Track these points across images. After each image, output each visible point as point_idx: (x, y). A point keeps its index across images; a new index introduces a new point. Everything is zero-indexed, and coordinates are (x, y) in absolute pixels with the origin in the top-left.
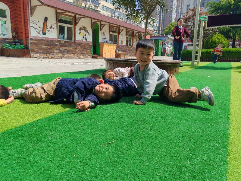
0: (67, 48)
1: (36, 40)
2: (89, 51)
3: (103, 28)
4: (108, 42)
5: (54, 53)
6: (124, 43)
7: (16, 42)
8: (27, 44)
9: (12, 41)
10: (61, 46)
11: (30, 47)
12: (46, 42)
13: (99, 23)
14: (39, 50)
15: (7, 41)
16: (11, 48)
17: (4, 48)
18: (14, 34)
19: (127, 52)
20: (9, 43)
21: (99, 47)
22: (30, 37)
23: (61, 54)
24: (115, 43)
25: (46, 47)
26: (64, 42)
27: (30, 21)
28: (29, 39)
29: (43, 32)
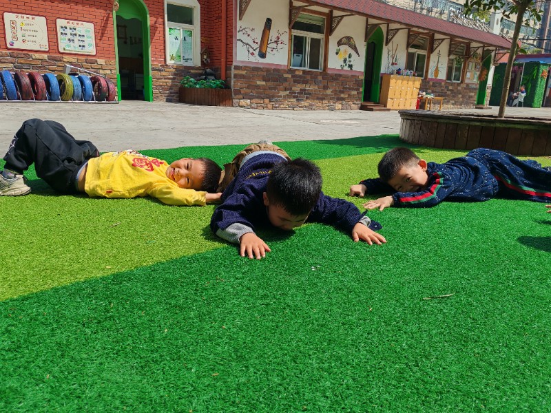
0: (307, 87)
1: (246, 68)
2: (355, 93)
3: (392, 38)
4: (403, 71)
5: (278, 97)
6: (442, 76)
7: (207, 74)
8: (228, 77)
9: (201, 72)
10: (294, 82)
11: (232, 83)
12: (265, 74)
13: (384, 28)
14: (249, 91)
15: (192, 71)
16: (198, 86)
17: (186, 85)
18: (205, 57)
19: (448, 96)
20: (194, 76)
21: (379, 83)
22: (234, 64)
23: (294, 100)
24: (420, 73)
25: (264, 83)
26: (301, 73)
27: (238, 30)
28: (233, 67)
29: (260, 51)
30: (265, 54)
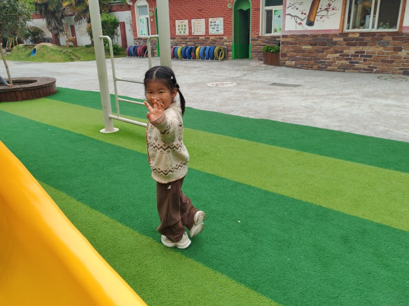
1: (292, 36)
10: (347, 45)
11: (280, 49)
12: (311, 39)
14: (295, 54)
25: (310, 47)
26: (357, 36)
27: (287, 6)
29: (308, 20)
30: (314, 22)
